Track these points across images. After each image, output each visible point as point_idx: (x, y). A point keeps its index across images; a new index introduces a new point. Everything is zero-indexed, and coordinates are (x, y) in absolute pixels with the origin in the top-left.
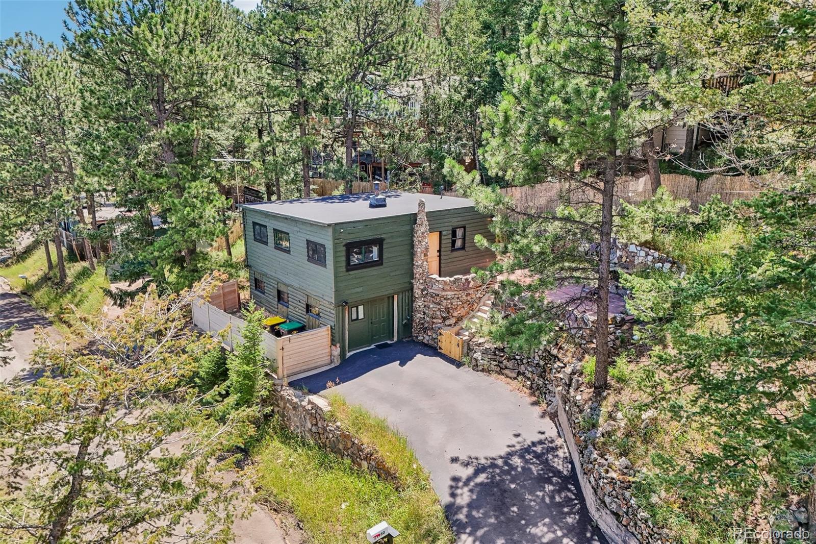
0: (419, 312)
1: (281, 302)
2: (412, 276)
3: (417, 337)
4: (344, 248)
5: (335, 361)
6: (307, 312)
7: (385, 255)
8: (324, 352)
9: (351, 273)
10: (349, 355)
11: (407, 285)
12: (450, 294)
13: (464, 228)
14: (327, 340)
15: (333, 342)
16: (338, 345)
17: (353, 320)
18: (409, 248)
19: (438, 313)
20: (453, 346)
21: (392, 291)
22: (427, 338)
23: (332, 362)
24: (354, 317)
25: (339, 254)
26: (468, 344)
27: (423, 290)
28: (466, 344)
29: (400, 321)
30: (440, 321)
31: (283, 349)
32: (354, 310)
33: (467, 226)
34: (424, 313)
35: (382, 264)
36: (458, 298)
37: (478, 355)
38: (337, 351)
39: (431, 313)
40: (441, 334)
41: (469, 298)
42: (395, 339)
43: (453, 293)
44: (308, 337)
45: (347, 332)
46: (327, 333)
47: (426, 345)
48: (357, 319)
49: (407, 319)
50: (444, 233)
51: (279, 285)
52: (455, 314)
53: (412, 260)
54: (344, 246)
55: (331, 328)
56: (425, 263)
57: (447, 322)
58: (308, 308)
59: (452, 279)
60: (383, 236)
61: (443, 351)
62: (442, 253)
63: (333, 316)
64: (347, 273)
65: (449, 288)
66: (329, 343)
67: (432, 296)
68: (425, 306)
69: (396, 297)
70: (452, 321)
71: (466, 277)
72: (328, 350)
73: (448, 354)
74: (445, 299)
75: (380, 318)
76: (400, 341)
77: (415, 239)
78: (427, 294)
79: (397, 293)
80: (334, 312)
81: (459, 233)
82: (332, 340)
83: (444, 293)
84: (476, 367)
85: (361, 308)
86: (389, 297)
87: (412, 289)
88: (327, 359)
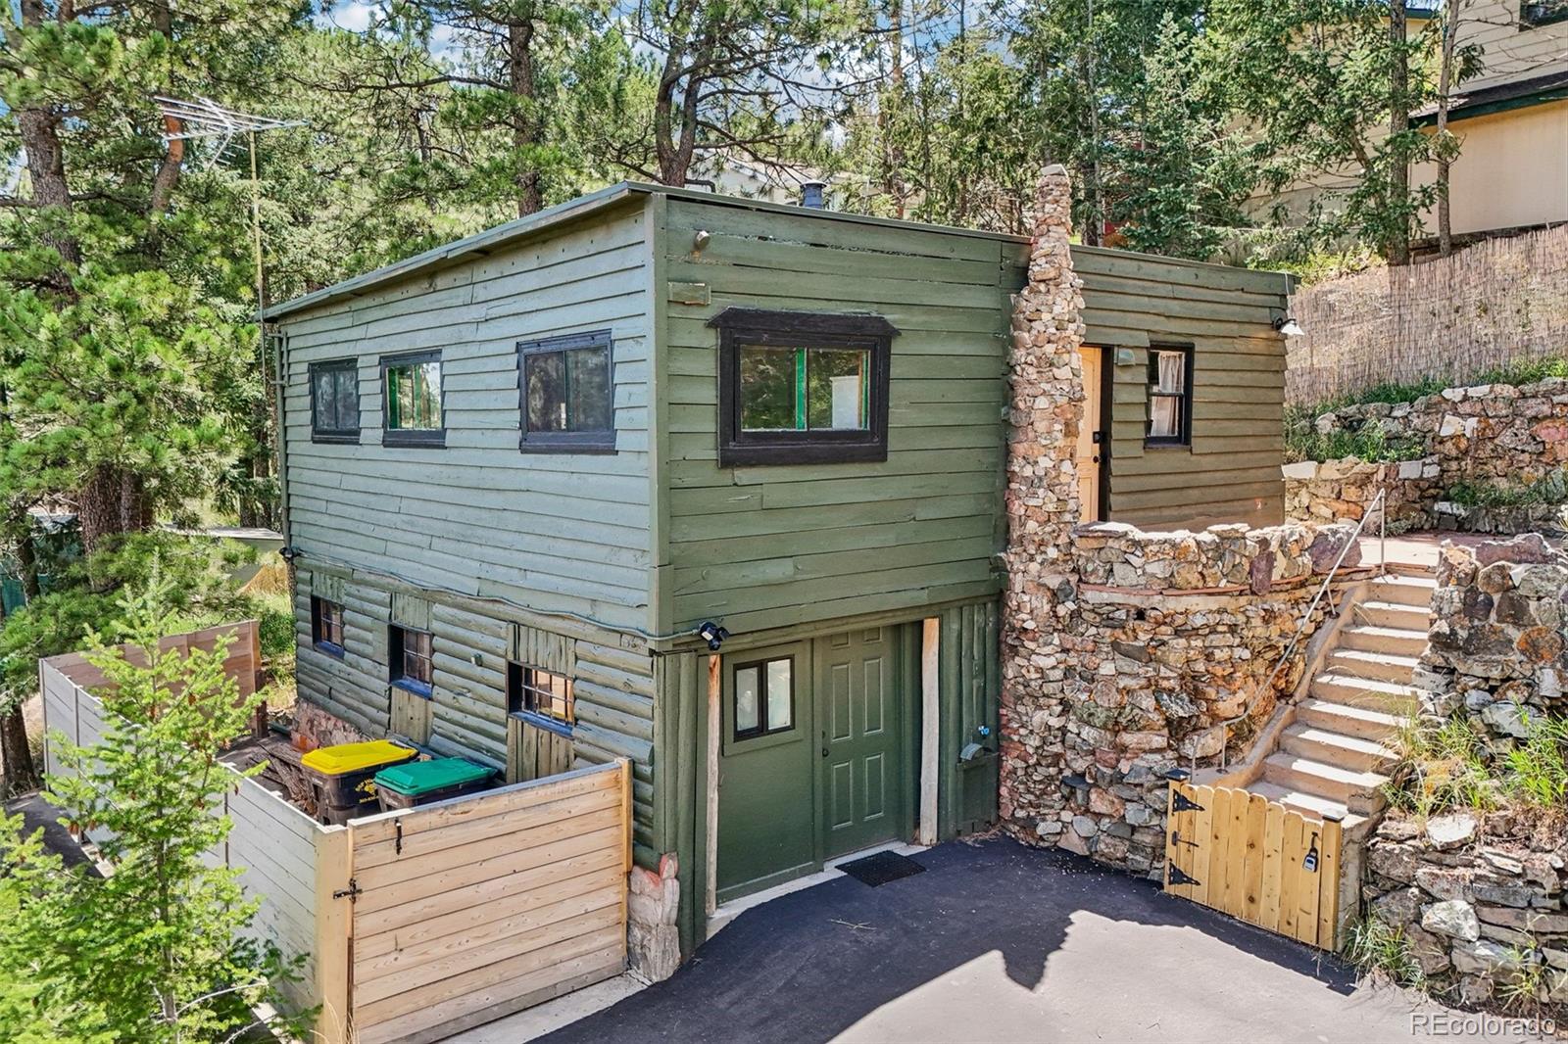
0: (1037, 700)
1: (407, 681)
2: (1003, 532)
3: (1029, 824)
4: (711, 339)
5: (654, 952)
6: (513, 705)
7: (899, 414)
8: (592, 903)
9: (744, 475)
10: (720, 916)
11: (981, 572)
12: (1199, 608)
13: (1188, 350)
14: (611, 838)
15: (642, 850)
16: (669, 867)
17: (741, 735)
18: (994, 396)
19: (1147, 702)
20: (1273, 867)
21: (923, 598)
22: (1086, 826)
23: (631, 958)
24: (748, 719)
25: (684, 365)
26: (1366, 853)
27: (1056, 597)
28: (1352, 851)
29: (952, 748)
30: (1159, 741)
31: (354, 892)
32: (748, 679)
33: (1200, 345)
34: (1066, 707)
35: (880, 455)
36: (1233, 629)
37: (1453, 913)
38: (661, 900)
39: (1108, 700)
40: (1182, 803)
41: (1274, 631)
42: (928, 833)
43: (1214, 603)
44: (510, 823)
45: (713, 796)
46: (611, 797)
47: (1083, 863)
48: (762, 728)
49: (980, 738)
50: (1121, 355)
51: (399, 603)
52: (1228, 706)
53: (1007, 454)
54: (712, 324)
55: (635, 774)
56: (1067, 466)
57: (1193, 748)
58: (519, 688)
59: (1205, 537)
60: (892, 317)
61: (1198, 895)
62: (1116, 449)
63: (643, 706)
64: (726, 477)
65: (1194, 579)
66: (623, 855)
67: (1109, 622)
68: (1069, 672)
69: (931, 627)
70: (1212, 741)
71: (1258, 532)
72: (614, 895)
73: (1240, 909)
74: (1177, 633)
75: (858, 730)
76: (947, 846)
77: (1019, 355)
78: (1076, 615)
79: (939, 610)
80: (649, 685)
81: (1170, 366)
82: (639, 839)
83: (1173, 604)
84: (1446, 986)
85: (779, 674)
86: (897, 628)
87: (999, 596)
88: (606, 946)
